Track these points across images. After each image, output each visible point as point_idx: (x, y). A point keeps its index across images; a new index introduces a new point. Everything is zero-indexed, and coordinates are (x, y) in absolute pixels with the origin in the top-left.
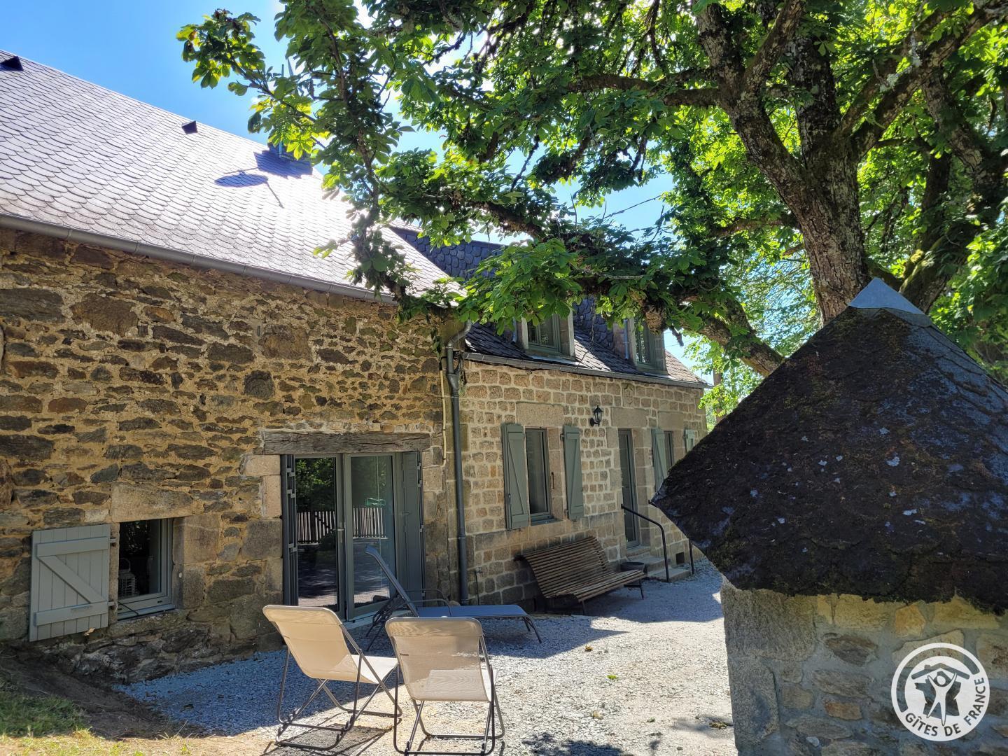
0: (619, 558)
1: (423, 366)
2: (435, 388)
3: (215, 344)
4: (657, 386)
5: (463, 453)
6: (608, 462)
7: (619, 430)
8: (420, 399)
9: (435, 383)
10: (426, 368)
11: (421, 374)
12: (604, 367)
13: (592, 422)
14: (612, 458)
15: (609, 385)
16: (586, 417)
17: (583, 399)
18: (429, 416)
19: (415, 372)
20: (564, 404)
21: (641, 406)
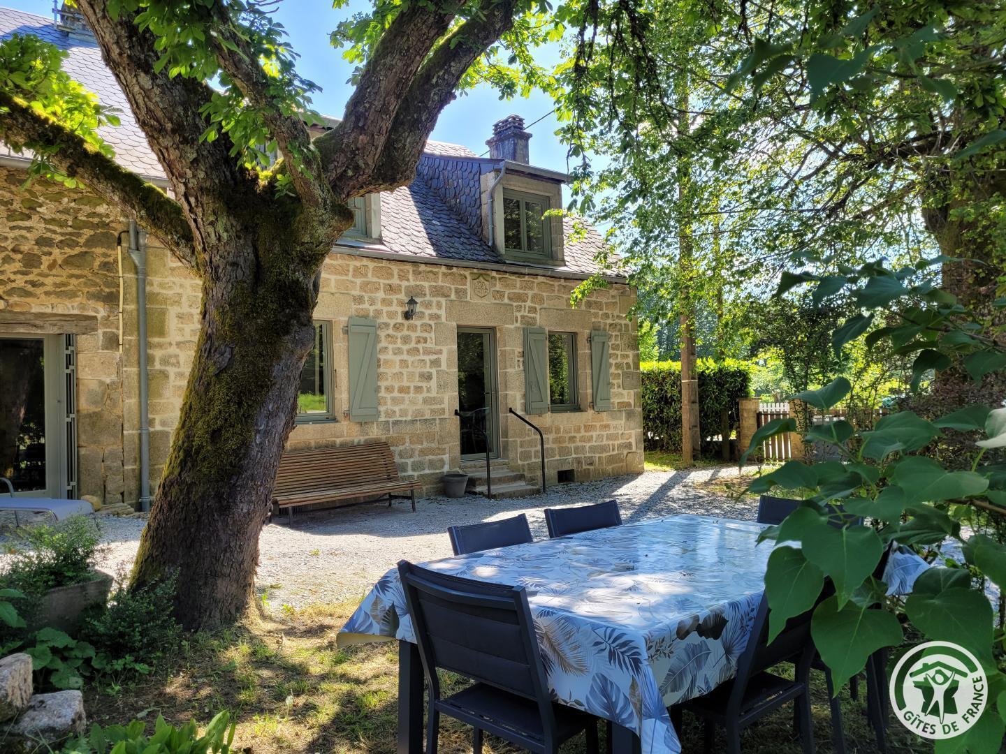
0: (446, 469)
1: (88, 241)
2: (107, 266)
4: (540, 279)
5: (156, 340)
6: (436, 363)
7: (459, 327)
8: (78, 277)
9: (111, 259)
10: (93, 242)
11: (84, 249)
13: (407, 316)
14: (444, 358)
15: (444, 274)
16: (400, 310)
17: (390, 288)
18: (97, 297)
19: (71, 247)
20: (357, 293)
21: (506, 301)
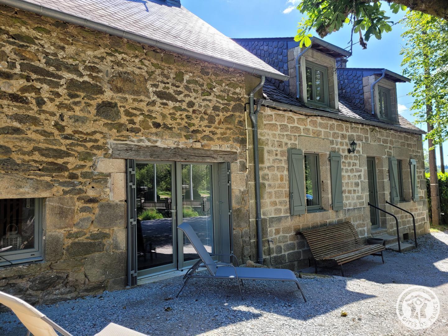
0: (366, 235)
1: (233, 108)
2: (241, 123)
3: (72, 80)
4: (392, 132)
5: (260, 165)
6: (360, 176)
7: (368, 157)
8: (230, 129)
9: (242, 119)
10: (235, 109)
11: (232, 113)
12: (357, 117)
13: (349, 151)
14: (362, 174)
15: (361, 129)
16: (346, 148)
17: (343, 136)
18: (236, 140)
19: (227, 111)
20: (331, 138)
21: (382, 143)
